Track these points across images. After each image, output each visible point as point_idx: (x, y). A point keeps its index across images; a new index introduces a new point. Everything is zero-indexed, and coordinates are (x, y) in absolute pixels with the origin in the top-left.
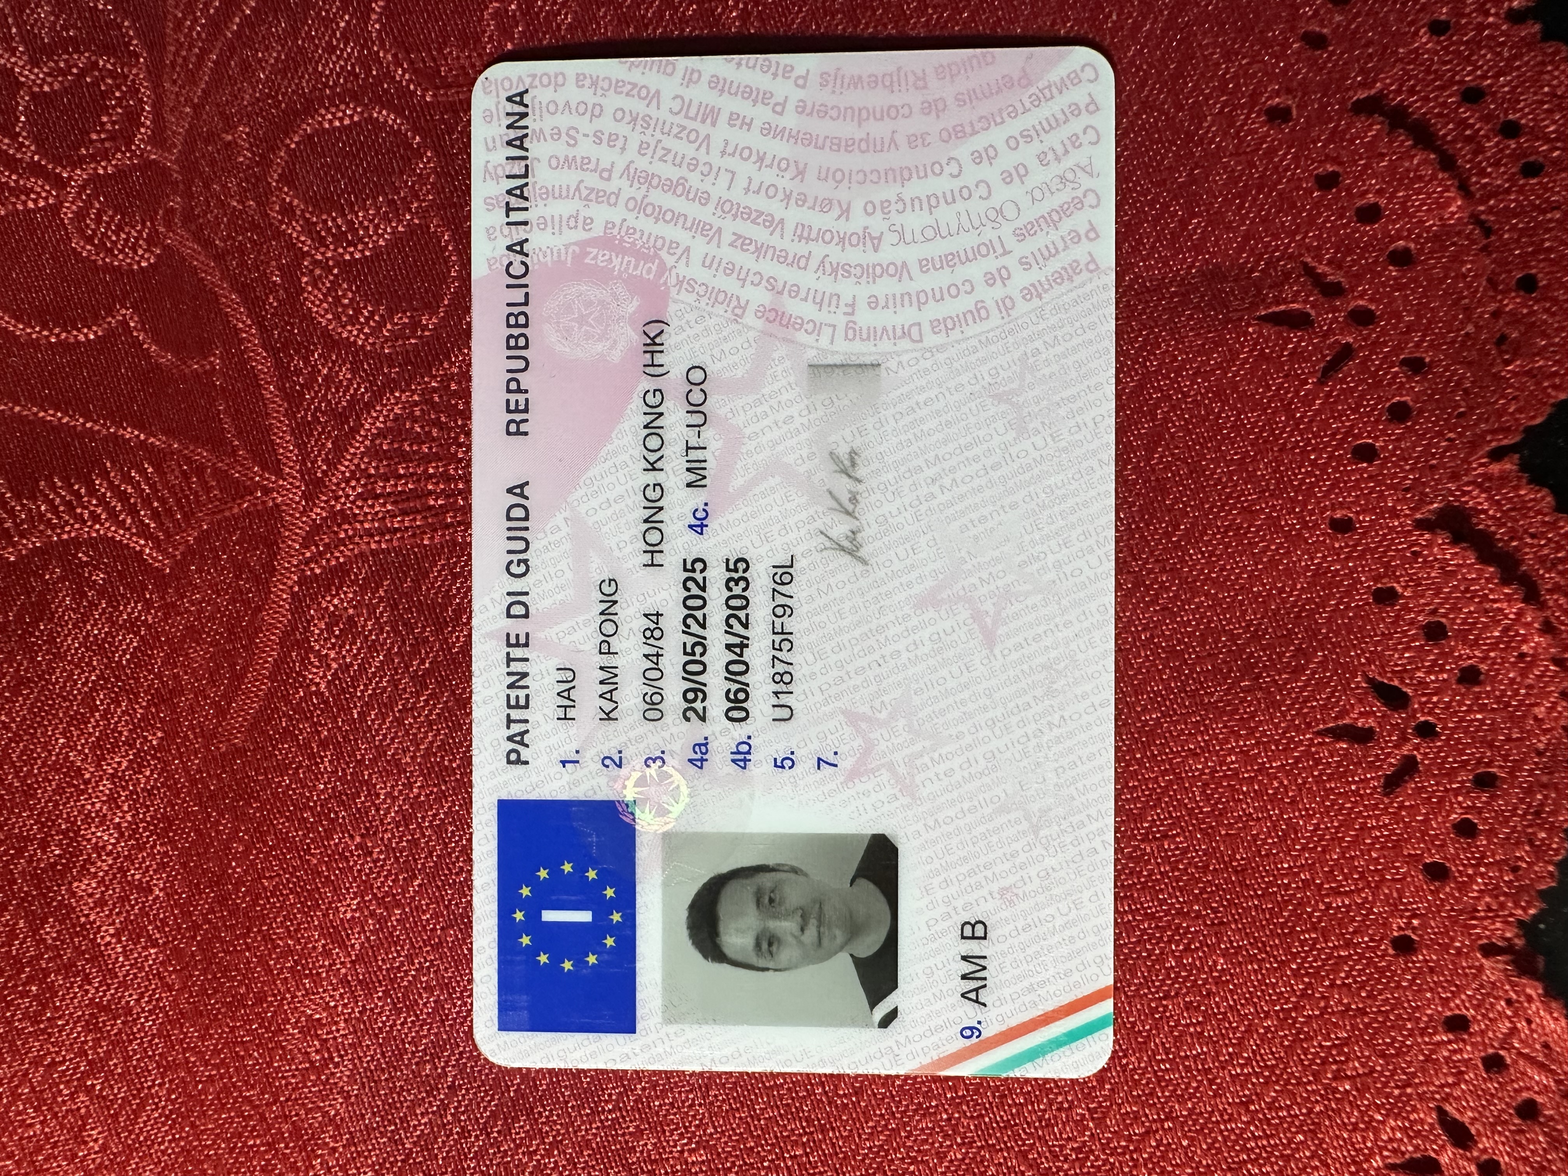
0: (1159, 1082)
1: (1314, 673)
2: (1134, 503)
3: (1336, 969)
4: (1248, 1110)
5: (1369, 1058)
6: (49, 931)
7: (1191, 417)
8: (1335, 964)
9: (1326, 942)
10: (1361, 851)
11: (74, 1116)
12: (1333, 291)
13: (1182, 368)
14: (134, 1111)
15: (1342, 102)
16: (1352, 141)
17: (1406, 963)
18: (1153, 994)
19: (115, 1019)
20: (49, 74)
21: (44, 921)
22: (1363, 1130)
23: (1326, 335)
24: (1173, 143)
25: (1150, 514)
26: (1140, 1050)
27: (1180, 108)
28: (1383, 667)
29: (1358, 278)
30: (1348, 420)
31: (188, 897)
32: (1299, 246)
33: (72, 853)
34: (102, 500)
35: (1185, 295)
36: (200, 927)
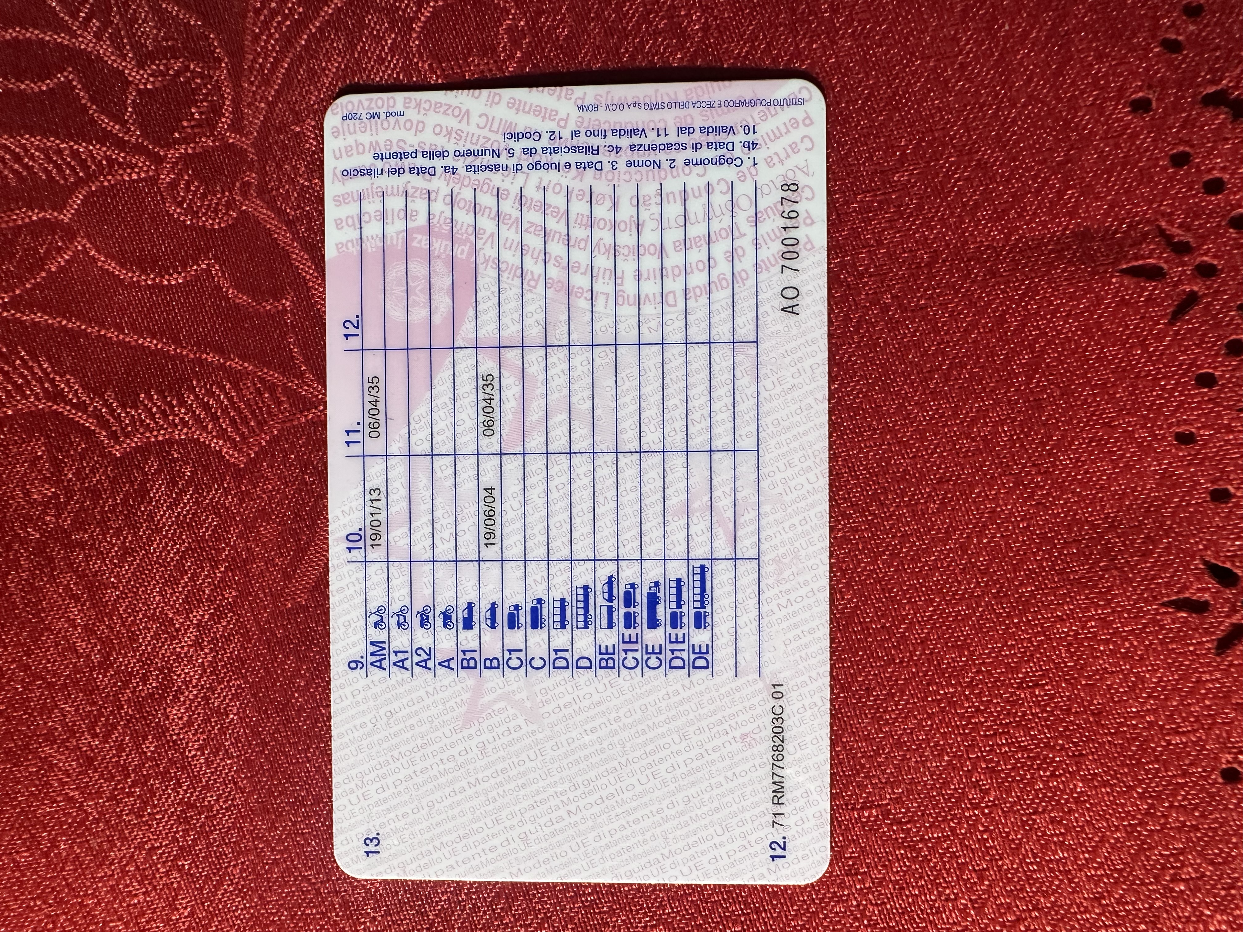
0: (1028, 880)
1: (1160, 556)
2: (1015, 418)
3: (1174, 794)
4: (1100, 905)
5: (1200, 865)
6: (149, 747)
7: (1063, 350)
8: (1175, 789)
9: (1166, 771)
10: (1197, 699)
11: (169, 889)
12: (1182, 249)
13: (1056, 310)
14: (214, 886)
15: (1193, 96)
16: (1201, 128)
17: (1233, 789)
18: (1024, 810)
19: (200, 814)
20: (150, 75)
21: (145, 738)
22: (1194, 922)
23: (1176, 285)
24: (1053, 129)
25: (1029, 428)
26: (1013, 854)
27: (1059, 100)
28: (1217, 552)
29: (1204, 238)
30: (1193, 354)
31: (258, 720)
32: (1156, 212)
33: (165, 687)
34: (190, 409)
35: (1060, 252)
36: (267, 744)
